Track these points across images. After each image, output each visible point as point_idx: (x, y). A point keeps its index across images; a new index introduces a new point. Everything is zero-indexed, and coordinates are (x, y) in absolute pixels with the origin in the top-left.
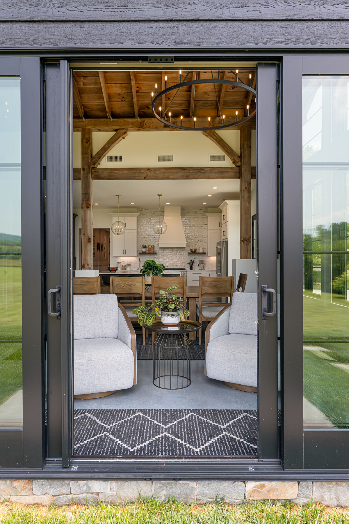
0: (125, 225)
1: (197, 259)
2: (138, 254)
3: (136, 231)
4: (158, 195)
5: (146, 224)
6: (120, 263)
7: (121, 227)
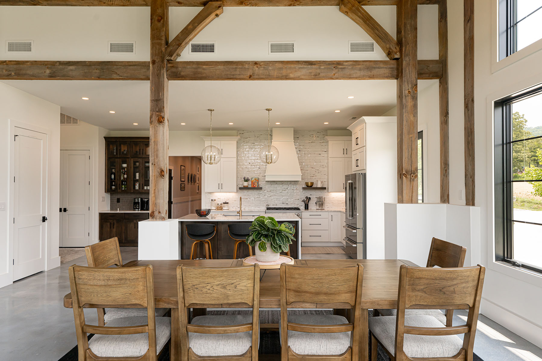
0: (221, 152)
1: (314, 195)
2: (238, 189)
3: (236, 159)
4: (267, 110)
5: (248, 151)
6: (215, 200)
7: (215, 154)
